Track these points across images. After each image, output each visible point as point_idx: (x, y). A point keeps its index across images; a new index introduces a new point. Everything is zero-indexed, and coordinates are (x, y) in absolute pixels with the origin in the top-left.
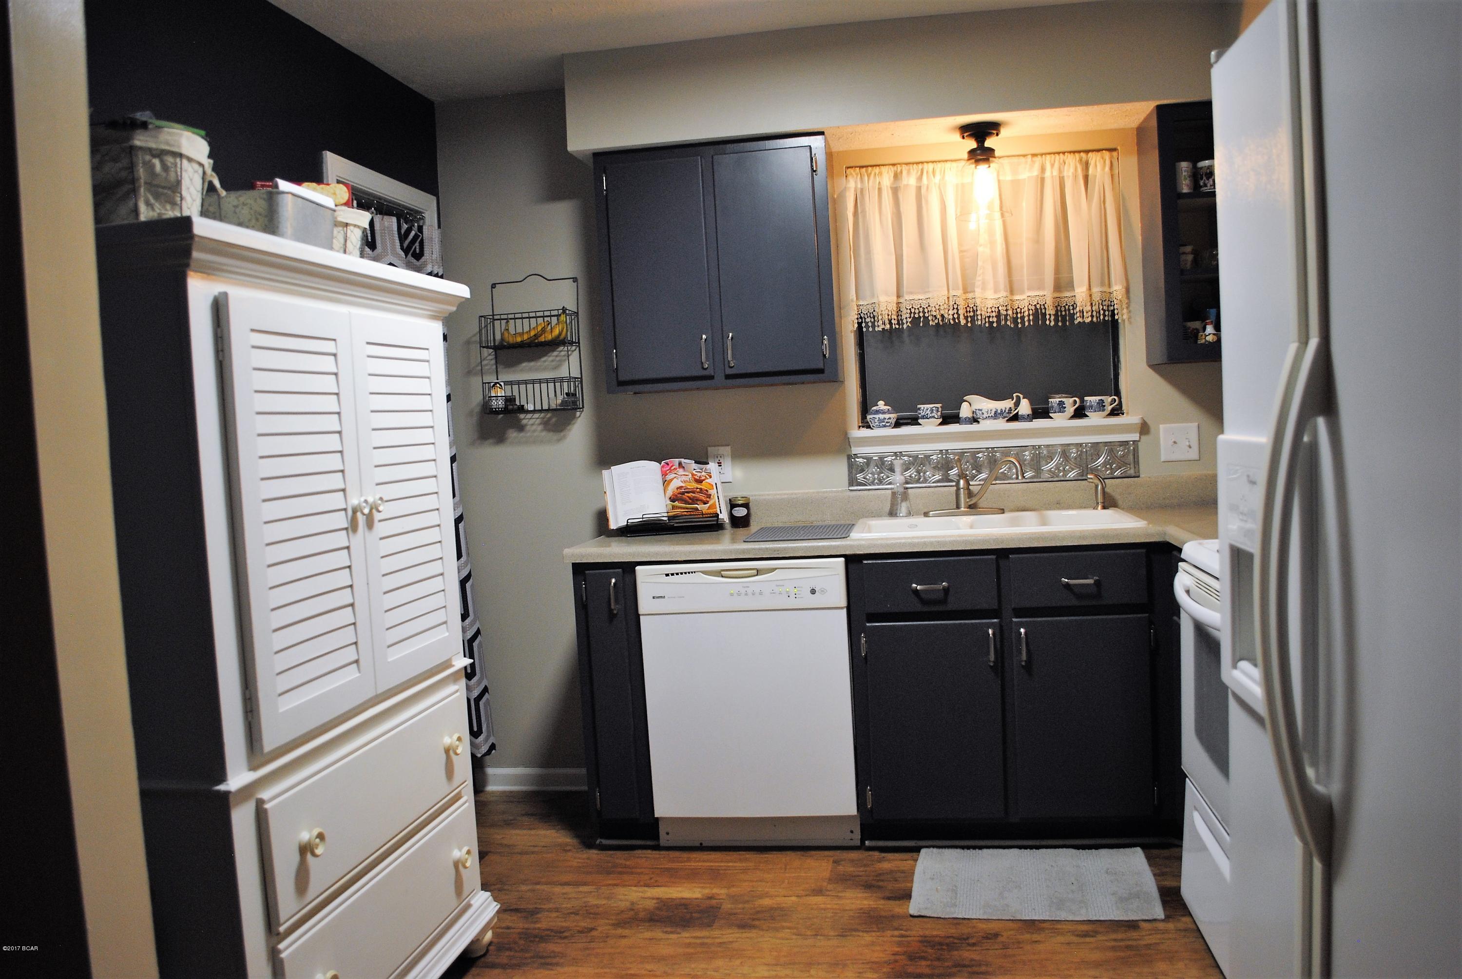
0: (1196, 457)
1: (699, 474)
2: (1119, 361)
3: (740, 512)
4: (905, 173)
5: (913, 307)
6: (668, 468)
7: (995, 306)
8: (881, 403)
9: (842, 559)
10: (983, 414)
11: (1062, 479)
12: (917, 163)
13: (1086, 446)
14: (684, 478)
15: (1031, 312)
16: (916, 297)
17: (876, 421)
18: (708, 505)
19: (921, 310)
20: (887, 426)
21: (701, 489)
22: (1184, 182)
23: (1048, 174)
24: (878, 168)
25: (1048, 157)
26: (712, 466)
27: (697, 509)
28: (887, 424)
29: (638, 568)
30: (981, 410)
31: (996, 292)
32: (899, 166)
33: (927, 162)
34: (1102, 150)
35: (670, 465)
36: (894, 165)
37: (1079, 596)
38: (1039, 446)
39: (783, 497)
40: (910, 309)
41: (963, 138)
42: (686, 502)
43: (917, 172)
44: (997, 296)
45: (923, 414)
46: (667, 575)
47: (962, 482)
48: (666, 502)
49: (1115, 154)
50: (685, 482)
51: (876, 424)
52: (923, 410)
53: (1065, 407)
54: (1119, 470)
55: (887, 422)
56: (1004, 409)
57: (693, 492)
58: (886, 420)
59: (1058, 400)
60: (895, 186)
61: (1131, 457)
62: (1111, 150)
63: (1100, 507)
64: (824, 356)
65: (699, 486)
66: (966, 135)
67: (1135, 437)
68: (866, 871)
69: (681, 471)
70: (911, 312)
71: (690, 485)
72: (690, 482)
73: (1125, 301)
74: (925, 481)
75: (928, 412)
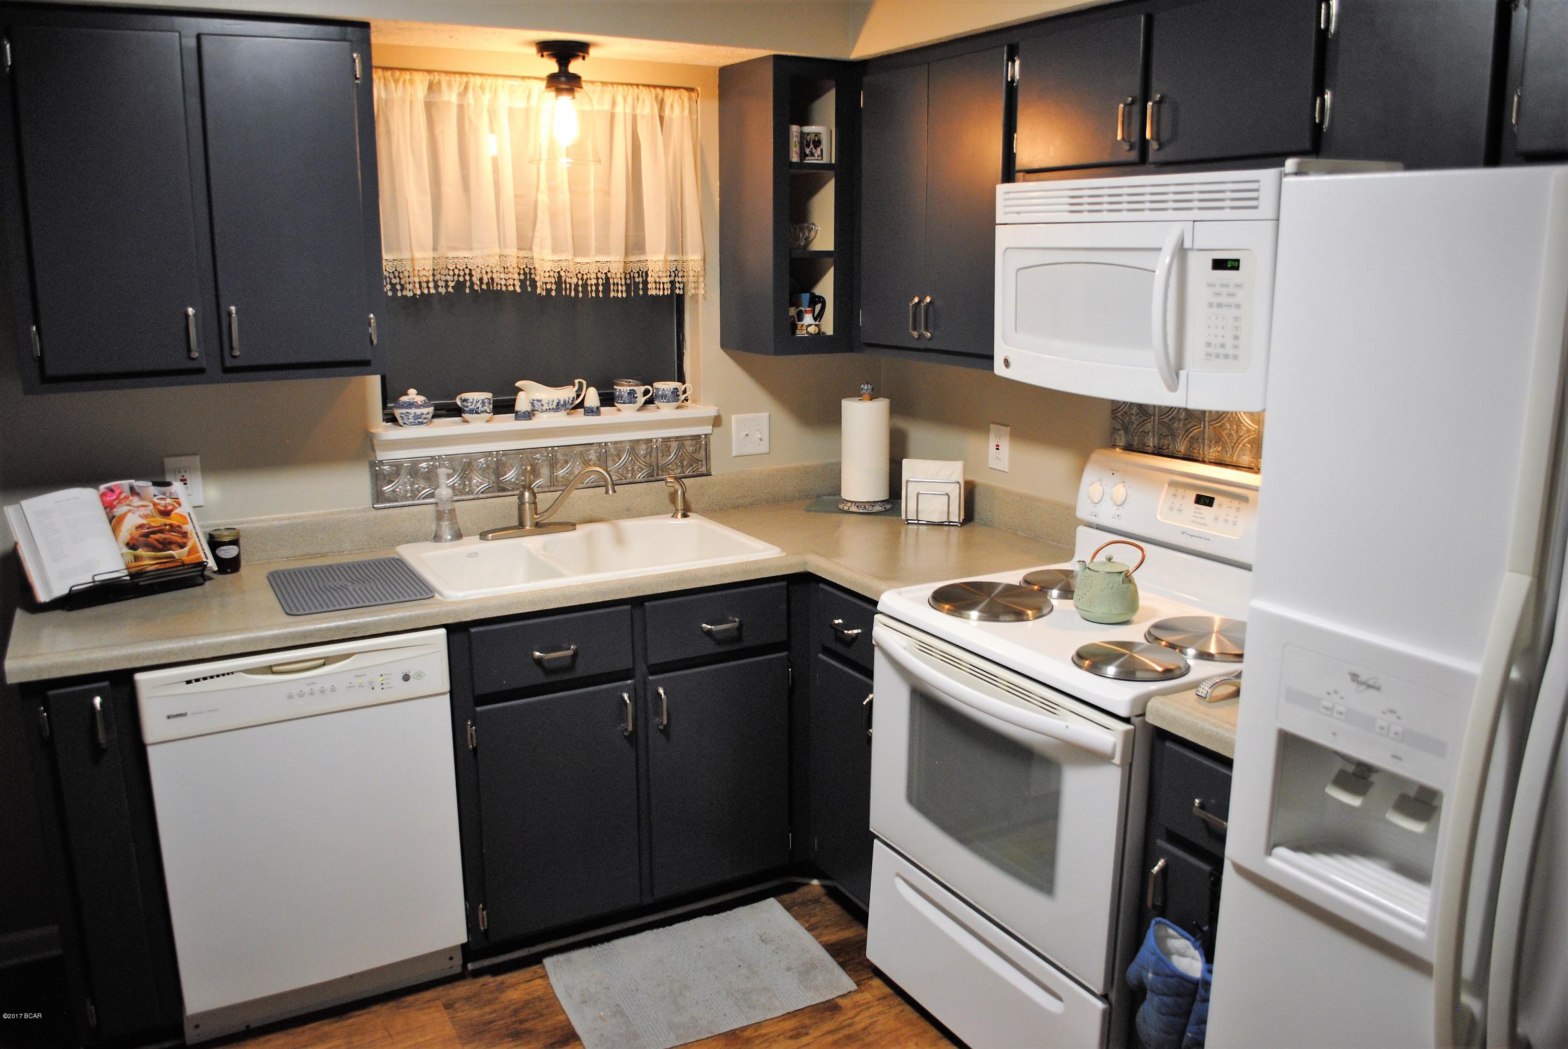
0: (766, 450)
1: (163, 502)
2: (683, 339)
3: (228, 552)
4: (444, 85)
5: (456, 268)
6: (115, 497)
7: (554, 270)
8: (412, 392)
9: (443, 631)
10: (542, 405)
11: (631, 480)
12: (461, 73)
13: (657, 441)
14: (143, 511)
15: (600, 281)
16: (461, 254)
17: (411, 416)
18: (186, 549)
19: (467, 271)
20: (425, 423)
21: (171, 525)
22: (794, 150)
23: (619, 109)
24: (408, 73)
25: (620, 88)
26: (177, 487)
27: (172, 557)
28: (425, 421)
29: (139, 677)
30: (540, 401)
31: (555, 251)
32: (436, 74)
33: (473, 74)
34: (679, 88)
35: (117, 492)
36: (429, 71)
37: (719, 642)
38: (606, 444)
39: (283, 522)
40: (453, 270)
41: (542, 56)
42: (155, 549)
43: (460, 85)
44: (556, 258)
45: (472, 407)
46: (189, 682)
47: (527, 494)
48: (120, 549)
49: (694, 95)
50: (146, 517)
51: (410, 421)
52: (472, 403)
53: (637, 397)
54: (691, 468)
55: (425, 419)
56: (567, 400)
57: (161, 531)
58: (424, 416)
59: (628, 388)
60: (428, 100)
61: (703, 452)
62: (690, 90)
63: (679, 515)
64: (372, 342)
65: (168, 522)
66: (545, 54)
67: (708, 429)
68: (495, 1011)
69: (136, 501)
70: (454, 275)
71: (153, 522)
72: (153, 516)
73: (702, 273)
74: (471, 492)
75: (479, 405)
